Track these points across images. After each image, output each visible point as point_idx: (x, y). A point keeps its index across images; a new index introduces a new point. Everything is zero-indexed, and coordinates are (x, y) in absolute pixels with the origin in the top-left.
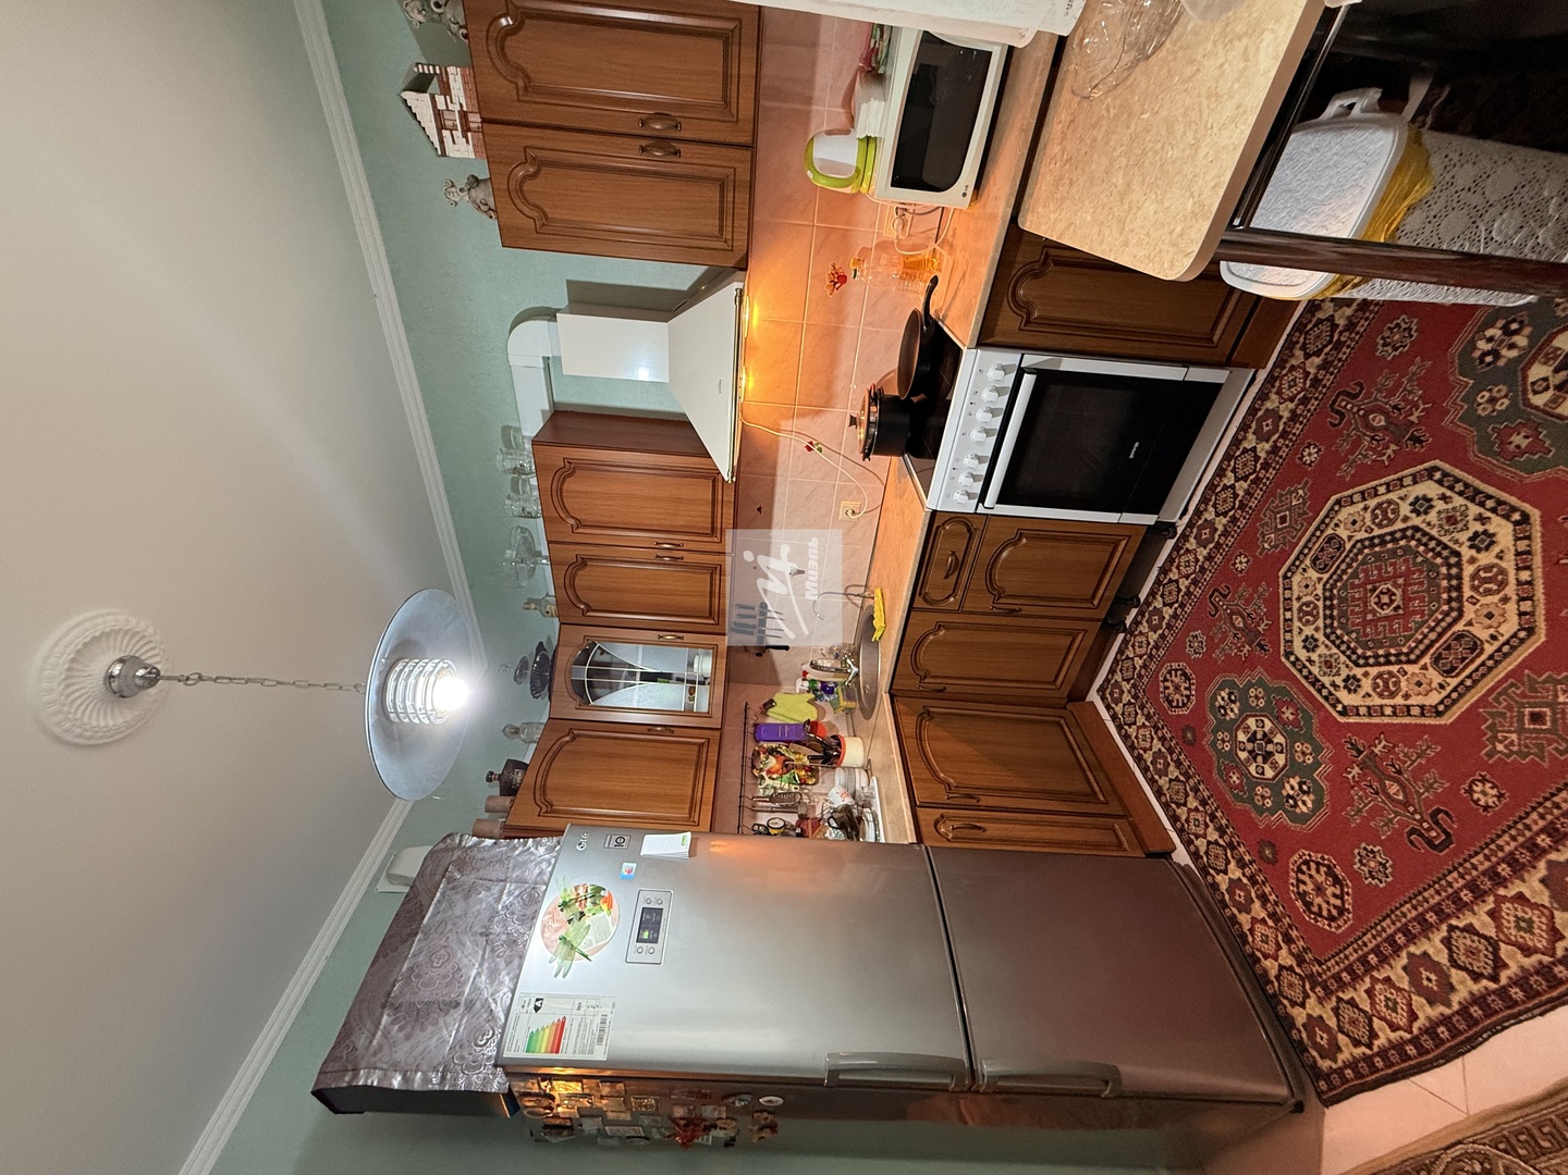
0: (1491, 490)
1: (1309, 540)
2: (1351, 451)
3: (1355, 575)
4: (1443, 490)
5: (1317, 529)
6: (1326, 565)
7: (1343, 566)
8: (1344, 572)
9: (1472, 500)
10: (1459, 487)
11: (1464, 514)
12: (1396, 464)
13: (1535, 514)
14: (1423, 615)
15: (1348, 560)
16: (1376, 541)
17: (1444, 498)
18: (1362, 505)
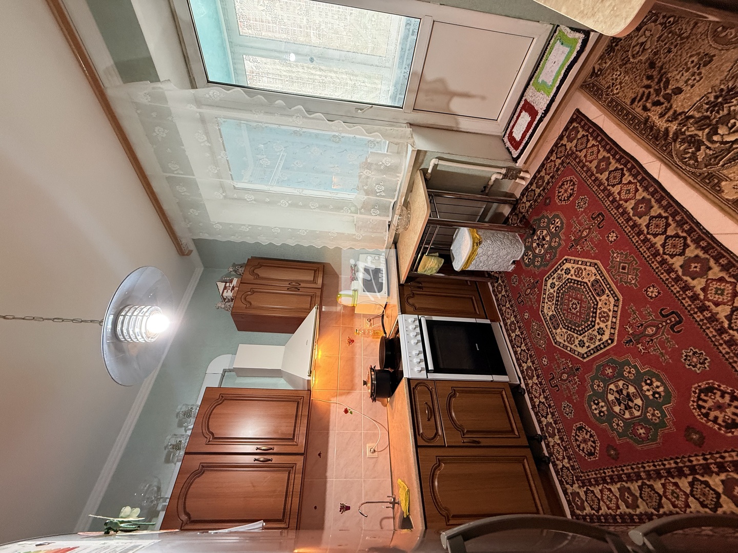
0: (556, 266)
1: (548, 327)
2: (531, 302)
3: (564, 314)
4: (551, 279)
5: (546, 322)
6: (557, 324)
7: (560, 317)
8: (562, 318)
9: (557, 271)
10: (552, 274)
11: (559, 274)
12: (540, 290)
13: (566, 257)
14: (582, 295)
15: (559, 315)
16: (557, 303)
17: (553, 279)
18: (546, 304)
